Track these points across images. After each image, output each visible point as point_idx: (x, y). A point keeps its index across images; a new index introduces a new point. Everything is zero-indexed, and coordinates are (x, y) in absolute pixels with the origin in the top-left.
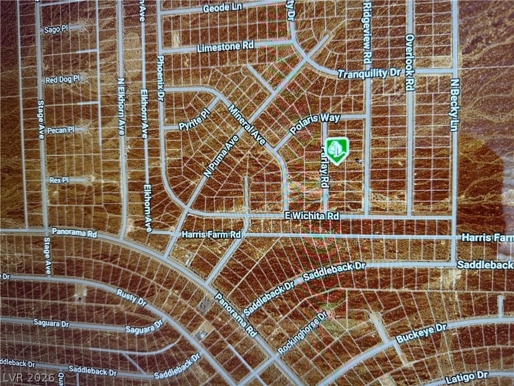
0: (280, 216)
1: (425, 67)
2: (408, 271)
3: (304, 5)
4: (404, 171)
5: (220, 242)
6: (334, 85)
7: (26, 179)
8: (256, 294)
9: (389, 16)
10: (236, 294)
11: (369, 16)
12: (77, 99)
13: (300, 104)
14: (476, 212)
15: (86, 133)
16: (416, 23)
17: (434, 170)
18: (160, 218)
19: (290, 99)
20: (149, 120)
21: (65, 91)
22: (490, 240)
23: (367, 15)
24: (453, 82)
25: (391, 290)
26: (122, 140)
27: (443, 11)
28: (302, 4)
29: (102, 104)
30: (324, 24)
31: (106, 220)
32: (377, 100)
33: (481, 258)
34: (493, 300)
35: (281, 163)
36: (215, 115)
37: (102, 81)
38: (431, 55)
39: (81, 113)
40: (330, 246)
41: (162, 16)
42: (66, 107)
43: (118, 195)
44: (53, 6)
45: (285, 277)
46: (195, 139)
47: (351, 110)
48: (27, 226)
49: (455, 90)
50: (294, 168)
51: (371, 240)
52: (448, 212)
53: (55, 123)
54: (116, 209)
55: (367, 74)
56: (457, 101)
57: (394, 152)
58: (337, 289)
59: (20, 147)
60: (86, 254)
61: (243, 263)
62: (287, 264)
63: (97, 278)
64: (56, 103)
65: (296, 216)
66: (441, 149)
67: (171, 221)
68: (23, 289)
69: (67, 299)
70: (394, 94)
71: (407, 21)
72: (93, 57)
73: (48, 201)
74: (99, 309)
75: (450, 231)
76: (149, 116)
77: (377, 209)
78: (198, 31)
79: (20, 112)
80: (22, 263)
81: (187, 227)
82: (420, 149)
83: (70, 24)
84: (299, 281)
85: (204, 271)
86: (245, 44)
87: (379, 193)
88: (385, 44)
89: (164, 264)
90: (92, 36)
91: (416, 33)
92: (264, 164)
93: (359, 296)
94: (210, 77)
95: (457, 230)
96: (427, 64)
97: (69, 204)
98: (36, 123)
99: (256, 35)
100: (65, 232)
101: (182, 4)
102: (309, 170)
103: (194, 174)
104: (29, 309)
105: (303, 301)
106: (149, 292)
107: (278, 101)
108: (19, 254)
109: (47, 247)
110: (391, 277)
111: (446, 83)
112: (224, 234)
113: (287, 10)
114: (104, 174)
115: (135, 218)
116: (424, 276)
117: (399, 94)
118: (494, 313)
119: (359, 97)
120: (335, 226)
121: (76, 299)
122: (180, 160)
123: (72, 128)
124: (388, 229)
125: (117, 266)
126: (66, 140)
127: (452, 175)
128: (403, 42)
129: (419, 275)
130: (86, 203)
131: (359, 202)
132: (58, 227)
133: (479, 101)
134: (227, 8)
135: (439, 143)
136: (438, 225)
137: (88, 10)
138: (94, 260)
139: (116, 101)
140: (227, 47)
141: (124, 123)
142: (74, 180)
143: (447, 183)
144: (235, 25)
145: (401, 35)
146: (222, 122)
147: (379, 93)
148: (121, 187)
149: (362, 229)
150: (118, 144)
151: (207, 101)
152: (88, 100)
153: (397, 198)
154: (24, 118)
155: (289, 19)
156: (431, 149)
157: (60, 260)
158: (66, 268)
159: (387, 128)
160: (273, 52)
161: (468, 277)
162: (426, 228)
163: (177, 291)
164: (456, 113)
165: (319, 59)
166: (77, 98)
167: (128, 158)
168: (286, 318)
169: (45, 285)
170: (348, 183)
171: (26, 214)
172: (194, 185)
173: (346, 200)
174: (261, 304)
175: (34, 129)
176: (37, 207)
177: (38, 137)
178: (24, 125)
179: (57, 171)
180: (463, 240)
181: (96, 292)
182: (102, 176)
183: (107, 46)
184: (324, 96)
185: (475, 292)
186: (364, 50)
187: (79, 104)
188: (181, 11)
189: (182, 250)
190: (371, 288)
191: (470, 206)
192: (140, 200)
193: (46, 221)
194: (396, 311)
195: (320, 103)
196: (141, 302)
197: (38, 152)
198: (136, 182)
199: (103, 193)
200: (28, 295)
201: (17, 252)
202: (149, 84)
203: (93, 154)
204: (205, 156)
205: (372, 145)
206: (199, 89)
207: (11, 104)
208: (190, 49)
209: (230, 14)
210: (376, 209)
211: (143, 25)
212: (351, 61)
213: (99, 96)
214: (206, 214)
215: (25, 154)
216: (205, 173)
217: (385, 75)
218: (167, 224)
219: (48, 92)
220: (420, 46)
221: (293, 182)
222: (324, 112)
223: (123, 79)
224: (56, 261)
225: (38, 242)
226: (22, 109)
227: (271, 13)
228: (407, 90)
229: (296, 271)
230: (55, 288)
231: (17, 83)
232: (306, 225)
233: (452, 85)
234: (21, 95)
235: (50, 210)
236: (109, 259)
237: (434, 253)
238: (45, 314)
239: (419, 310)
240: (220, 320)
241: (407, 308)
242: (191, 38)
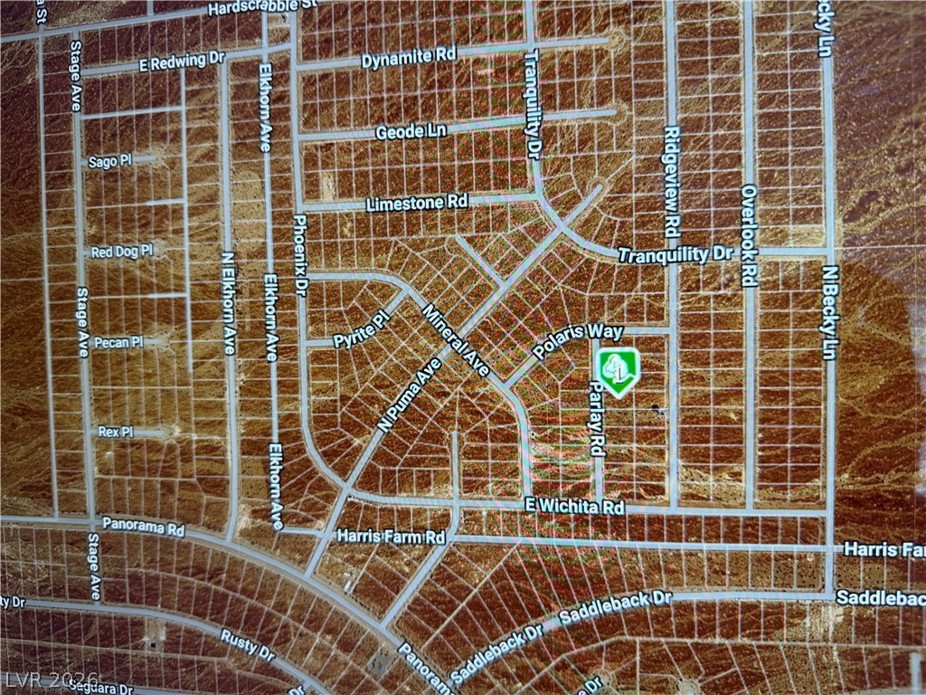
0: (517, 505)
1: (777, 244)
2: (748, 607)
3: (558, 129)
4: (741, 429)
5: (406, 551)
6: (612, 275)
7: (56, 429)
8: (472, 646)
9: (711, 152)
10: (437, 645)
11: (674, 150)
12: (148, 287)
13: (552, 305)
14: (869, 504)
15: (165, 349)
16: (760, 166)
17: (793, 429)
18: (297, 504)
19: (532, 296)
20: (280, 328)
21: (126, 272)
22: (895, 553)
23: (672, 150)
24: (826, 272)
25: (718, 640)
26: (230, 363)
27: (807, 144)
28: (554, 129)
29: (193, 298)
30: (593, 164)
31: (200, 505)
32: (689, 303)
33: (879, 586)
34: (903, 662)
35: (518, 408)
36: (399, 322)
37: (193, 257)
38: (788, 223)
39: (156, 313)
40: (609, 562)
41: (301, 142)
42: (127, 302)
43: (223, 462)
44: (104, 119)
45: (526, 617)
46: (362, 364)
47: (642, 319)
48: (57, 513)
49: (831, 287)
50: (539, 420)
51: (682, 552)
52: (820, 504)
53: (108, 328)
54: (220, 487)
55: (672, 257)
56: (834, 306)
57: (722, 395)
58: (621, 638)
59: (44, 370)
60: (165, 565)
61: (449, 590)
62: (531, 594)
63: (184, 609)
64: (110, 294)
65: (547, 505)
66: (806, 391)
67: (319, 510)
68: (49, 626)
69: (131, 645)
70: (721, 292)
71: (743, 161)
72: (177, 212)
73: (96, 469)
74: (188, 664)
75: (824, 537)
76: (279, 321)
77: (693, 496)
78: (367, 172)
79: (44, 308)
80: (48, 578)
81: (347, 523)
82: (768, 391)
83: (135, 152)
84: (551, 624)
85: (378, 602)
86: (453, 199)
87: (696, 468)
88: (704, 203)
89: (306, 588)
90: (174, 176)
91: (760, 183)
92: (487, 409)
93: (659, 651)
94: (390, 255)
95: (835, 536)
96: (780, 239)
97: (133, 474)
98: (74, 329)
99: (471, 184)
100: (126, 525)
101: (338, 123)
102: (569, 423)
103: (361, 427)
104: (60, 661)
105: (559, 659)
106: (280, 637)
107: (512, 300)
108: (43, 563)
109: (93, 552)
110: (717, 617)
111: (815, 273)
112: (414, 536)
113: (527, 138)
114: (197, 423)
115: (252, 504)
116: (775, 617)
117: (729, 292)
118: (905, 685)
119: (656, 296)
120: (618, 525)
121: (146, 646)
122: (336, 401)
123: (139, 339)
124: (713, 534)
125: (221, 589)
126: (128, 360)
127: (825, 437)
128: (737, 199)
129: (767, 614)
130: (164, 474)
131: (660, 483)
132: (113, 515)
133: (874, 306)
134: (419, 132)
135: (803, 380)
136: (802, 527)
137: (168, 128)
138: (179, 577)
139: (219, 293)
140: (421, 204)
141: (234, 332)
142: (142, 433)
143: (817, 451)
144: (434, 164)
145: (733, 186)
146: (411, 335)
147: (693, 289)
148: (229, 447)
149: (665, 533)
150: (223, 371)
151: (384, 297)
152: (168, 291)
153: (727, 477)
154: (51, 319)
155: (531, 155)
156: (787, 392)
157: (117, 576)
158: (128, 590)
159: (709, 353)
160: (502, 214)
161: (856, 619)
162: (780, 531)
163: (329, 637)
164: (833, 327)
165: (585, 228)
166: (148, 285)
167: (241, 395)
168: (529, 689)
169: (89, 618)
170: (640, 449)
171: (55, 490)
172: (361, 446)
173: (637, 480)
174: (482, 664)
175: (71, 339)
176: (75, 479)
177: (76, 352)
178: (52, 331)
179: (112, 414)
180: (847, 553)
181: (182, 633)
182: (193, 427)
183: (201, 195)
184: (594, 294)
185: (868, 646)
186: (665, 213)
187: (150, 296)
188: (336, 136)
189: (337, 564)
190: (682, 637)
191: (859, 493)
192: (261, 470)
193: (91, 505)
194: (726, 678)
195: (587, 305)
196: (266, 653)
197: (78, 379)
198: (254, 438)
199: (195, 457)
200: (58, 636)
201: (39, 558)
202: (280, 265)
203: (176, 387)
204: (381, 394)
205: (682, 382)
206: (369, 277)
207: (28, 293)
208: (354, 205)
209: (424, 143)
210: (690, 497)
211: (267, 158)
212: (641, 232)
213: (188, 284)
214: (381, 500)
215: (54, 382)
216: (380, 425)
217: (704, 257)
218: (310, 516)
219: (95, 274)
220: (768, 207)
221: (540, 444)
222: (593, 322)
223: (232, 255)
224: (109, 576)
225: (77, 541)
226: (47, 303)
227: (498, 143)
228: (744, 284)
229: (547, 606)
230: (107, 625)
231: (38, 255)
232: (564, 524)
233: (825, 277)
234: (46, 278)
235: (99, 485)
236: (207, 576)
237: (795, 575)
238: (88, 670)
239: (769, 676)
240: (408, 689)
241: (745, 673)
242: (354, 185)
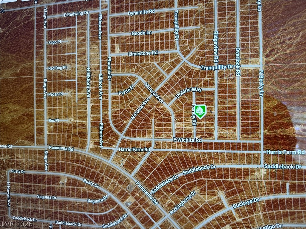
0: (171, 140)
1: (246, 64)
2: (239, 170)
3: (184, 32)
4: (236, 117)
5: (139, 154)
6: (199, 73)
7: (36, 120)
8: (158, 182)
9: (227, 38)
10: (147, 181)
11: (217, 38)
12: (65, 78)
13: (181, 82)
14: (273, 139)
15: (69, 96)
16: (241, 42)
17: (251, 117)
18: (107, 140)
19: (176, 80)
20: (103, 90)
21: (58, 74)
22: (281, 153)
24: (260, 72)
25: (230, 180)
26: (89, 100)
27: (254, 36)
28: (182, 32)
29: (78, 81)
30: (193, 42)
31: (79, 141)
32: (221, 81)
33: (277, 163)
34: (284, 185)
35: (171, 112)
36: (137, 88)
37: (78, 69)
38: (249, 58)
39: (67, 86)
40: (197, 156)
41: (110, 36)
42: (58, 82)
43: (86, 129)
44: (53, 30)
45: (173, 173)
46: (127, 100)
47: (207, 86)
48: (36, 145)
49: (261, 76)
50: (178, 115)
51: (219, 153)
52: (259, 139)
53: (52, 90)
54: (85, 136)
55: (216, 68)
56: (262, 81)
57: (230, 107)
58: (201, 179)
59: (33, 103)
60: (67, 159)
61: (151, 165)
62: (175, 166)
63: (73, 173)
64: (53, 80)
65: (179, 140)
66: (255, 106)
67: (113, 142)
68: (32, 179)
69: (56, 184)
70: (230, 78)
71: (236, 41)
72: (74, 57)
73: (48, 131)
74: (73, 189)
75: (260, 149)
76: (103, 88)
77: (222, 137)
78: (129, 45)
79: (34, 85)
80: (32, 164)
81: (122, 146)
82: (244, 106)
83: (62, 40)
84: (181, 174)
85: (130, 169)
86: (153, 52)
87: (222, 128)
88: (225, 52)
89: (109, 165)
90: (73, 46)
91: (241, 47)
92: (163, 113)
93: (213, 183)
94: (135, 68)
95: (263, 148)
96: (247, 62)
97: (59, 133)
98: (43, 90)
99: (159, 48)
100: (56, 148)
101: (121, 31)
102: (186, 116)
103: (126, 118)
104: (35, 189)
105: (183, 185)
106: (101, 180)
107: (170, 81)
108: (31, 160)
109: (46, 156)
110: (229, 172)
111: (257, 73)
112: (141, 149)
113: (175, 35)
114: (78, 117)
115: (94, 141)
116: (247, 173)
117: (232, 78)
118: (284, 192)
119: (211, 79)
120: (200, 145)
121: (61, 184)
122: (119, 111)
123: (62, 93)
124: (228, 148)
125: (84, 166)
126: (58, 99)
127: (260, 119)
128: (234, 51)
129: (244, 172)
130: (68, 132)
131: (212, 133)
132: (52, 145)
133: (274, 81)
134: (144, 33)
135: (254, 103)
136: (254, 146)
137: (72, 33)
138: (71, 163)
139: (86, 80)
140: (144, 54)
141: (90, 91)
142: (62, 121)
143: (258, 123)
144: (148, 42)
145: (233, 48)
146: (141, 91)
147: (222, 77)
148: (88, 124)
149: (214, 147)
150: (87, 102)
151: (133, 80)
152: (71, 79)
153: (232, 131)
154: (36, 88)
155: (176, 39)
156: (249, 106)
157: (53, 163)
158: (56, 167)
159: (226, 95)
160: (168, 56)
161: (270, 173)
162: (247, 147)
163: (115, 180)
164: (262, 88)
165: (191, 60)
166: (65, 77)
167: (91, 109)
168: (174, 195)
169: (44, 176)
170: (207, 123)
171: (35, 138)
172: (126, 123)
173: (206, 132)
174: (160, 187)
175: (42, 93)
176: (41, 134)
177: (43, 97)
178: (36, 91)
179: (53, 115)
180: (267, 153)
181: (72, 180)
182: (77, 119)
183: (81, 51)
184: (194, 79)
185: (274, 181)
186: (214, 55)
187: (65, 81)
188: (120, 34)
189: (119, 158)
190: (219, 178)
191: (270, 135)
192: (97, 131)
193: (46, 142)
194: (232, 191)
195: (192, 82)
196: (96, 185)
197: (43, 105)
198: (95, 121)
199: (77, 127)
200: (35, 182)
201: (30, 158)
202: (103, 71)
203: (72, 107)
204: (132, 108)
205: (219, 104)
206: (129, 75)
207: (29, 80)
208: (125, 54)
209: (145, 36)
210: (221, 137)
211: (100, 41)
212: (207, 61)
213: (77, 77)
214: (132, 139)
215: (36, 106)
216: (132, 117)
217: (225, 68)
218: (111, 144)
219: (49, 75)
220: (243, 54)
221: (178, 122)
222: (193, 87)
223: (90, 69)
224: (50, 163)
225: (41, 153)
226: (35, 83)
227: (166, 36)
228: (237, 75)
229: (179, 169)
230: (49, 178)
231: (33, 69)
232: (184, 145)
233: (260, 73)
234: (35, 76)
235: (48, 136)
236: (80, 162)
237: (252, 160)
238: (43, 192)
239: (245, 190)
240: (138, 195)
241: (238, 189)
242: (125, 48)
